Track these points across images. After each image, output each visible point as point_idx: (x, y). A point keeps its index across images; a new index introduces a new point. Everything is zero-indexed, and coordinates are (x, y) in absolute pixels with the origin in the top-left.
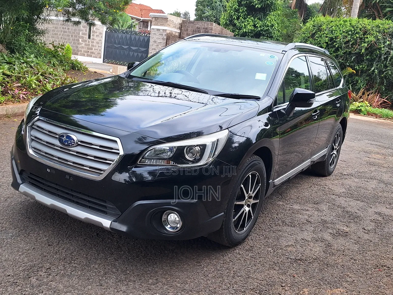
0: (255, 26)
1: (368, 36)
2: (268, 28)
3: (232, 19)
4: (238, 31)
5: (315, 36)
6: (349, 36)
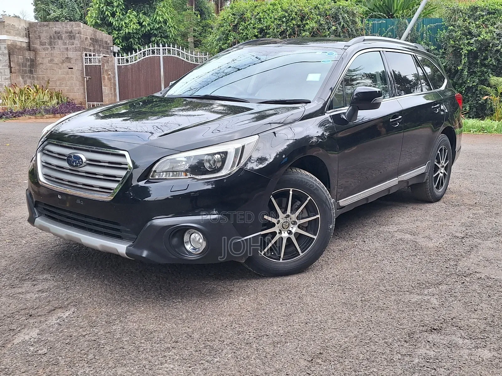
0: (140, 24)
1: (308, 22)
2: (160, 25)
3: (103, 17)
4: (117, 32)
5: (239, 28)
6: (284, 24)
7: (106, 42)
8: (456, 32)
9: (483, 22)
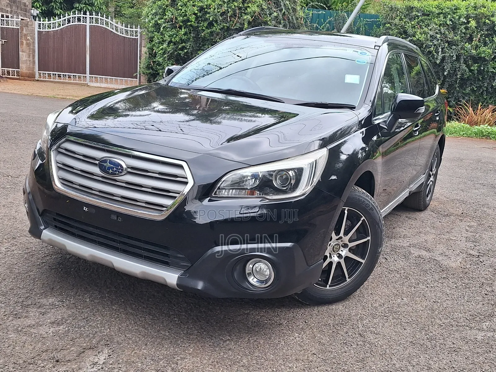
1: (250, 5)
5: (177, 4)
6: (225, 5)
7: (25, 4)
8: (392, 30)
9: (418, 23)
